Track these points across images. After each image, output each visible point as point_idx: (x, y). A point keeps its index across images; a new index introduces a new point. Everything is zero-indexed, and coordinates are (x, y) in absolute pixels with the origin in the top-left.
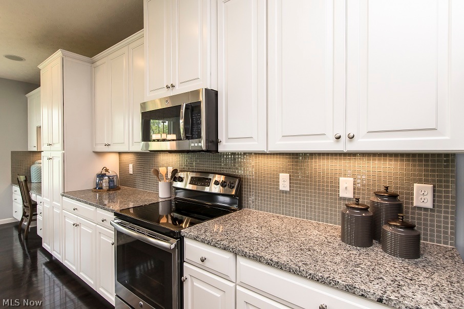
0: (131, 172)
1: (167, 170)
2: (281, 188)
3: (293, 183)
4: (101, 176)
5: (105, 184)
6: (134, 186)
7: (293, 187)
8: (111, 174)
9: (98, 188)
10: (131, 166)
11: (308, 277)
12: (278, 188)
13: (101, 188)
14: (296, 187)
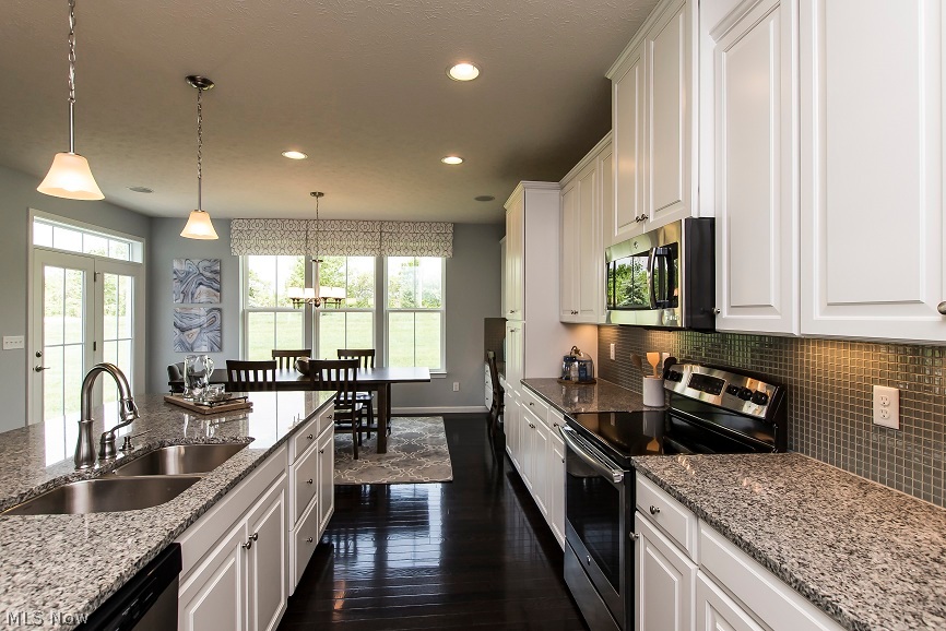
0: (613, 357)
1: (661, 357)
2: (878, 419)
3: (909, 412)
4: (569, 360)
5: (574, 374)
6: (616, 381)
7: (909, 421)
8: (582, 356)
9: (565, 378)
10: (612, 345)
11: (794, 585)
12: (868, 420)
13: (568, 378)
14: (917, 423)
